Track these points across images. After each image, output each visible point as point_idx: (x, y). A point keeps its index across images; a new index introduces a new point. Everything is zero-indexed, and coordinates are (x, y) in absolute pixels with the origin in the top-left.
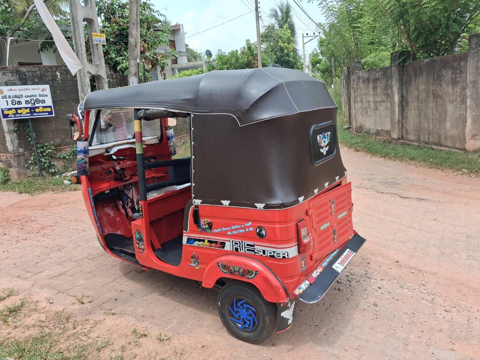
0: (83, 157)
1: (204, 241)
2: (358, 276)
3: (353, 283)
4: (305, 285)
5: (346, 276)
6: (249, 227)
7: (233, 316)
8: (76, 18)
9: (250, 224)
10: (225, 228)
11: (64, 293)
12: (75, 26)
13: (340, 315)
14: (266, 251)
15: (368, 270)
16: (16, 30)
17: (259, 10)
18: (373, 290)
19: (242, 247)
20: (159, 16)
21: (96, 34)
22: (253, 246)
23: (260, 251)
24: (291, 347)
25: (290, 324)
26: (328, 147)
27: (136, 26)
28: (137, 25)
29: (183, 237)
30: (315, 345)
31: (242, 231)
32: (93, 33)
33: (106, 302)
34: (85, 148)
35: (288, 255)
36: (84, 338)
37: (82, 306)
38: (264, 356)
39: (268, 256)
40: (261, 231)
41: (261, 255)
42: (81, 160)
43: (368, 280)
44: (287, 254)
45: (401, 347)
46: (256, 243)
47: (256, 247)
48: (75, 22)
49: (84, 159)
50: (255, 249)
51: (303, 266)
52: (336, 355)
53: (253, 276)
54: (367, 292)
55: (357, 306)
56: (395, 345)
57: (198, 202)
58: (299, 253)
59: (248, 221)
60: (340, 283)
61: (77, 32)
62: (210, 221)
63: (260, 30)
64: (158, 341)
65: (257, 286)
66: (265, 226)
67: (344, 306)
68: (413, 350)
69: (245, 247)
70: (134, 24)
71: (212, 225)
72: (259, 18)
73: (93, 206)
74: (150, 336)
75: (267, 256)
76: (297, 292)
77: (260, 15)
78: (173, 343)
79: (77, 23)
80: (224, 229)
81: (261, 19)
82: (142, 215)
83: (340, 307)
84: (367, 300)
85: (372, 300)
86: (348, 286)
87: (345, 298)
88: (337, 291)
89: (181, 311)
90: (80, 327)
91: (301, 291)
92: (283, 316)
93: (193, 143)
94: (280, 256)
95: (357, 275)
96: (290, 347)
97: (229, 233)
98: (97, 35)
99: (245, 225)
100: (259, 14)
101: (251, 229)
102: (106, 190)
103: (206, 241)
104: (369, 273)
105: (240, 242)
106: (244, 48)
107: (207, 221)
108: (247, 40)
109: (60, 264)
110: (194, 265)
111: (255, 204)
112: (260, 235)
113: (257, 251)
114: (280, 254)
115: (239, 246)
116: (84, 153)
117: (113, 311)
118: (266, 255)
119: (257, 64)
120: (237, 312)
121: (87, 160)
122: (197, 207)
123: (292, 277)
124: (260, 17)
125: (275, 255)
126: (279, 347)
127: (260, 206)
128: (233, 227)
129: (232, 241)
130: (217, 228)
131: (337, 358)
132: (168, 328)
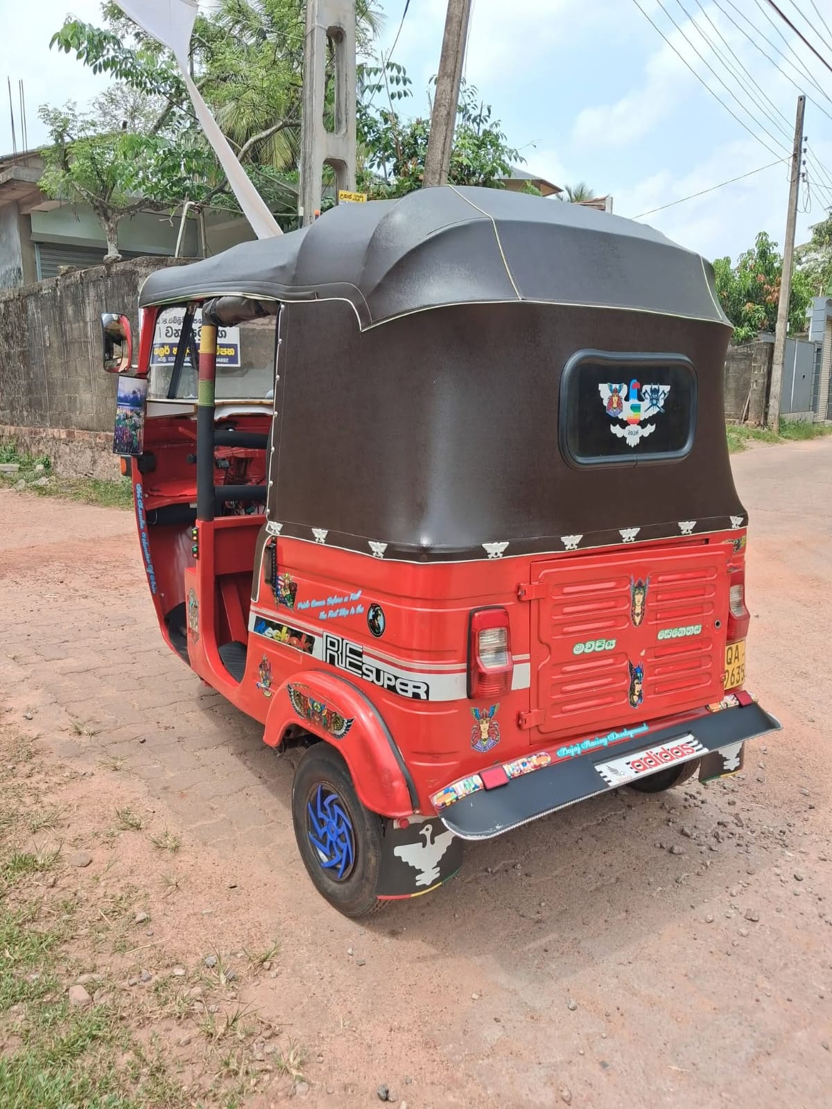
0: (129, 414)
1: (279, 627)
2: (753, 832)
3: (728, 846)
4: (463, 787)
5: (719, 823)
6: (355, 604)
7: (314, 831)
8: (310, 157)
9: (358, 595)
10: (317, 600)
11: (62, 706)
12: (307, 175)
13: (624, 914)
14: (382, 673)
15: (798, 824)
16: (216, 193)
17: (804, 157)
18: (774, 878)
19: (342, 653)
20: (510, 159)
21: (348, 193)
22: (360, 654)
23: (372, 672)
24: (433, 951)
25: (424, 887)
26: (650, 429)
27: (438, 177)
28: (440, 175)
29: (251, 613)
30: (498, 965)
31: (344, 612)
32: (341, 192)
33: (120, 742)
34: (134, 392)
35: (427, 692)
36: (28, 800)
37: (76, 738)
38: (350, 951)
39: (386, 686)
40: (375, 616)
41: (373, 682)
42: (124, 419)
43: (779, 849)
44: (424, 688)
45: (742, 1054)
46: (367, 649)
47: (365, 658)
48: (307, 167)
49: (131, 417)
50: (363, 663)
51: (485, 735)
52: (533, 1009)
53: (343, 731)
54: (751, 879)
55: (692, 907)
56: (728, 1041)
57: (274, 528)
58: (469, 696)
59: (355, 586)
60: (687, 835)
61: (308, 190)
62: (293, 579)
63: (798, 208)
64: (153, 845)
65: (346, 758)
66: (384, 605)
67: (654, 895)
68: (776, 1075)
69: (346, 656)
70: (434, 173)
71: (296, 590)
72: (801, 178)
73: (142, 527)
74: (147, 832)
75: (383, 686)
76: (439, 799)
77: (803, 170)
78: (179, 859)
79: (310, 168)
80: (315, 604)
81: (804, 181)
82: (197, 552)
83: (643, 894)
84: (734, 901)
85: (749, 902)
86: (704, 848)
87: (671, 876)
88: (664, 852)
89: (251, 799)
90: (42, 776)
91: (449, 799)
92: (400, 858)
93: (278, 377)
94: (406, 691)
95: (754, 827)
96: (429, 950)
97: (323, 615)
98: (350, 197)
99: (349, 596)
100: (802, 166)
101: (360, 609)
102: (193, 501)
103: (284, 629)
104: (795, 832)
105: (338, 641)
106: (749, 253)
107: (288, 578)
108: (760, 234)
109: (102, 653)
110: (263, 686)
111: (370, 542)
112: (374, 627)
113: (367, 669)
114: (406, 685)
115: (337, 652)
116: (131, 405)
117: (119, 764)
118: (380, 683)
119: (776, 295)
120: (321, 821)
121: (141, 422)
122: (274, 541)
123: (434, 756)
124: (803, 175)
125: (398, 687)
126: (405, 942)
127: (378, 548)
128: (331, 601)
129: (327, 636)
130: (303, 601)
131: (532, 1018)
132: (194, 826)
